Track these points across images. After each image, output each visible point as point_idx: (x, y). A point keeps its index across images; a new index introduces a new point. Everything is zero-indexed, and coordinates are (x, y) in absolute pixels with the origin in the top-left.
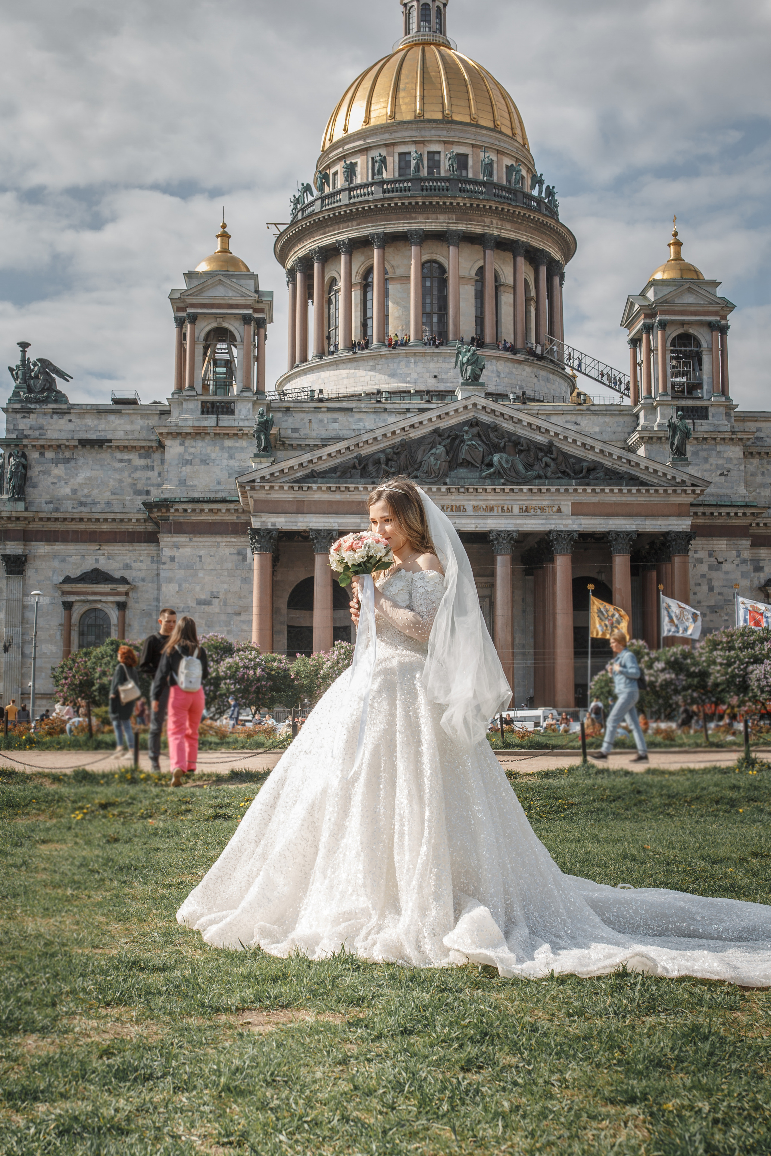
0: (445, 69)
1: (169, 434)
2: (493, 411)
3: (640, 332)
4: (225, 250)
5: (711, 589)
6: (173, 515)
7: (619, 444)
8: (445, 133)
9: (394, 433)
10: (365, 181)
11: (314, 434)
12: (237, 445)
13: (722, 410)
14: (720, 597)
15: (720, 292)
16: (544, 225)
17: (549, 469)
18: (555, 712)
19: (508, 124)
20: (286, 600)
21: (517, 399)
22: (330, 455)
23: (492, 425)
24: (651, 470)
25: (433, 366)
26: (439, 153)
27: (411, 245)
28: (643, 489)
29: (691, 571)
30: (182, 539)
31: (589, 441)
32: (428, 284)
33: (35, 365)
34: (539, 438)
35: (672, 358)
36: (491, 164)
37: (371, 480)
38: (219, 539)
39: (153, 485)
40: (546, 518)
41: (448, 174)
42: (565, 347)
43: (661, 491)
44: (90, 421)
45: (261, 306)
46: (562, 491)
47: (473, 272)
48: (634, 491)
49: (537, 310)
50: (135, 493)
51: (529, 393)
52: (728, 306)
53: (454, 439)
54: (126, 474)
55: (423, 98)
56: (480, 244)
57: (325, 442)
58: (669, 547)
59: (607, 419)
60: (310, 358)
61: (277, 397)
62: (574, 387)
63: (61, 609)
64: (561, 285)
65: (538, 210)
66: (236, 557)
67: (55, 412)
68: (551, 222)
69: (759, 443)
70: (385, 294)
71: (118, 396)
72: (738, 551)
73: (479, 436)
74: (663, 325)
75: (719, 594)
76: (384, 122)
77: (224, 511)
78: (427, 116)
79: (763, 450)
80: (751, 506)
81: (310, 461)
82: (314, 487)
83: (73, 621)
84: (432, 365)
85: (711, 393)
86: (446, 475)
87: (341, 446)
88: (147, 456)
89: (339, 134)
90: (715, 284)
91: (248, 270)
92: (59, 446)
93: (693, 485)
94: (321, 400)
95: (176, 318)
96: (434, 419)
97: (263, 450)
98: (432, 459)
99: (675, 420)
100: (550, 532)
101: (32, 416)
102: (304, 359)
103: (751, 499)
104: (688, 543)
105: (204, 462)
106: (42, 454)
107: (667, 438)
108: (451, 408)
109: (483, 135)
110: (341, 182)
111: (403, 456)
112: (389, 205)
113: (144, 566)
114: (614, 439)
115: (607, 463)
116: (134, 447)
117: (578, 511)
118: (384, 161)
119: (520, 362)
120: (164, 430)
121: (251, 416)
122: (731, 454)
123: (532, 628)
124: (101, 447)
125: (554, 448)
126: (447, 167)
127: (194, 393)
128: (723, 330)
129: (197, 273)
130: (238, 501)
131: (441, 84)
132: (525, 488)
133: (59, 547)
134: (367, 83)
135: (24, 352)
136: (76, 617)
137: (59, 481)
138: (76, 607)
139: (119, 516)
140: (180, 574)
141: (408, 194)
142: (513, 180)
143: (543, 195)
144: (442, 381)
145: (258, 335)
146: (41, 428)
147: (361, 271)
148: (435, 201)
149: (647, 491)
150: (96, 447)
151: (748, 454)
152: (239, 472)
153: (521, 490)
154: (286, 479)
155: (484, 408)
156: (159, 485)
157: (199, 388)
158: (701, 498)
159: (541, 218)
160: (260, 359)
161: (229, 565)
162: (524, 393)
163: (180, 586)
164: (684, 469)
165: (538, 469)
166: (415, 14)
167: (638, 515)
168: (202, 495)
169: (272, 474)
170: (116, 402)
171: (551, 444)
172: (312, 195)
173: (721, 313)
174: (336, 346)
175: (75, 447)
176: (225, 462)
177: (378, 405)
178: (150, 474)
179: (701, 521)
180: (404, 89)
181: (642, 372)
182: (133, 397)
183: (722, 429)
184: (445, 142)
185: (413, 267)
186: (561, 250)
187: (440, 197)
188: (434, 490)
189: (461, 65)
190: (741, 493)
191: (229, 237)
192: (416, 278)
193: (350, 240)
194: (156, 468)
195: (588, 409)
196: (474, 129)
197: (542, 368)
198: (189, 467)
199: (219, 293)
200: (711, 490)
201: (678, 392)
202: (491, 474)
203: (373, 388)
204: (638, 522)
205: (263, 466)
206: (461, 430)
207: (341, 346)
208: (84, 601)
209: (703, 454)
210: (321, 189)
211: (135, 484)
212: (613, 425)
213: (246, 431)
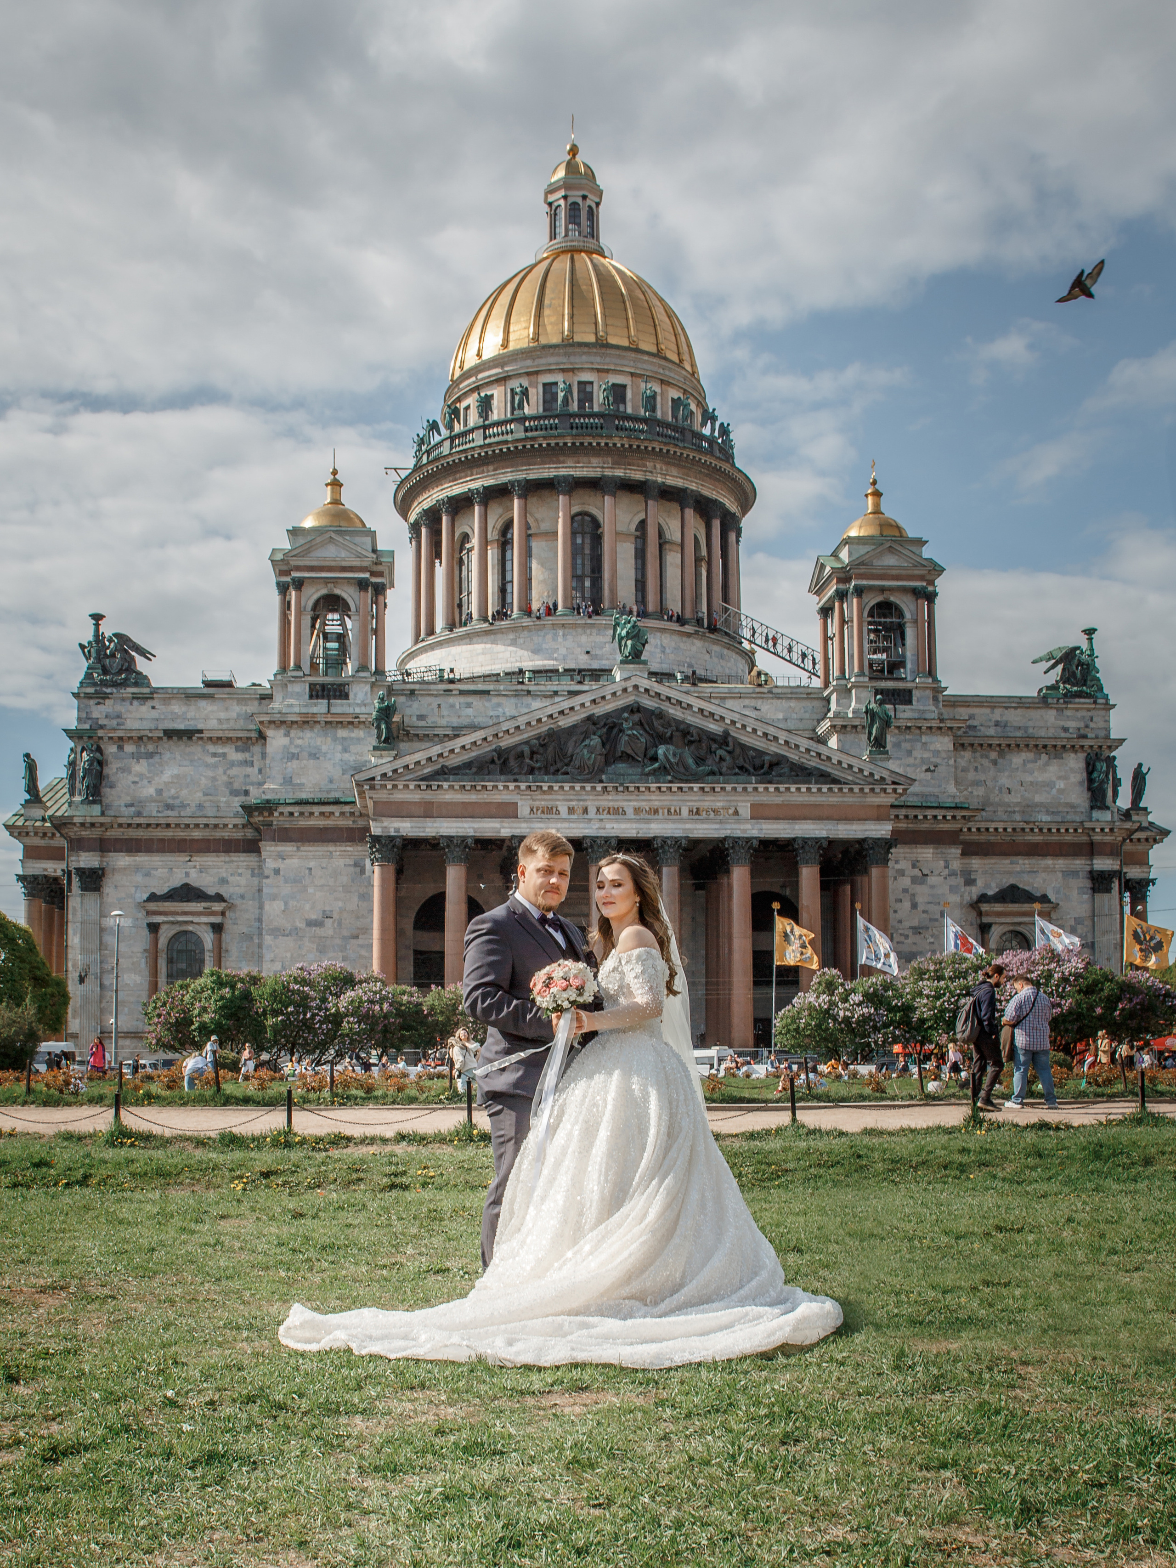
0: (599, 281)
1: (270, 722)
2: (658, 695)
3: (831, 599)
4: (336, 502)
5: (914, 906)
6: (277, 819)
7: (808, 734)
8: (598, 359)
9: (539, 721)
10: (503, 417)
11: (443, 722)
12: (353, 735)
13: (929, 693)
14: (925, 915)
15: (927, 552)
16: (717, 470)
17: (724, 764)
18: (731, 1051)
19: (675, 348)
20: (412, 920)
21: (686, 679)
22: (463, 747)
23: (657, 712)
24: (845, 765)
25: (586, 639)
26: (592, 383)
27: (558, 494)
28: (835, 788)
29: (891, 885)
30: (288, 848)
31: (771, 731)
32: (579, 541)
33: (110, 641)
34: (712, 726)
35: (870, 631)
36: (654, 397)
37: (512, 777)
38: (332, 848)
39: (252, 784)
40: (721, 822)
41: (602, 409)
42: (743, 617)
43: (856, 790)
44: (177, 708)
45: (380, 568)
46: (740, 789)
47: (633, 527)
48: (825, 790)
49: (709, 572)
50: (231, 793)
51: (700, 672)
53: (611, 728)
54: (220, 770)
55: (572, 317)
56: (641, 493)
57: (457, 732)
58: (865, 856)
59: (793, 704)
60: (438, 630)
61: (400, 678)
62: (752, 664)
63: (146, 932)
64: (738, 542)
65: (710, 452)
66: (352, 869)
67: (135, 697)
68: (725, 466)
69: (971, 733)
70: (527, 554)
71: (212, 677)
72: (946, 861)
73: (641, 724)
74: (859, 591)
75: (924, 912)
76: (526, 345)
77: (337, 814)
78: (578, 338)
79: (977, 741)
80: (962, 808)
81: (440, 755)
82: (445, 785)
83: (160, 946)
84: (584, 639)
85: (917, 673)
86: (602, 771)
87: (478, 736)
88: (245, 749)
89: (471, 360)
90: (921, 542)
91: (364, 525)
92: (140, 738)
93: (894, 783)
94: (451, 681)
95: (278, 584)
96: (587, 704)
97: (384, 742)
98: (585, 751)
99: (873, 705)
100: (725, 838)
101: (107, 701)
102: (431, 632)
103: (962, 799)
104: (888, 852)
105: (314, 756)
106: (120, 748)
107: (864, 727)
109: (645, 362)
110: (474, 418)
111: (550, 749)
112: (532, 446)
113: (242, 881)
114: (801, 727)
115: (793, 756)
116: (229, 739)
117: (759, 813)
118: (525, 393)
119: (689, 635)
120: (266, 718)
121: (369, 701)
122: (938, 747)
123: (703, 952)
124: (190, 738)
125: (730, 739)
126: (601, 400)
127: (301, 674)
128: (931, 597)
129: (303, 529)
130: (354, 803)
131: (594, 299)
132: (696, 786)
133: (142, 859)
134: (505, 299)
135: (97, 625)
136: (163, 941)
137: (142, 780)
138: (163, 928)
139: (213, 821)
140: (286, 890)
141: (554, 432)
142: (680, 417)
143: (716, 434)
144: (596, 657)
145: (376, 603)
146: (119, 717)
147: (499, 525)
148: (587, 441)
149: (840, 790)
150: (185, 738)
151: (960, 746)
152: (355, 769)
153: (691, 789)
154: (411, 776)
155: (647, 690)
156: (261, 784)
157: (307, 669)
158: (903, 798)
159: (714, 462)
160: (378, 632)
161: (344, 879)
162: (694, 673)
163: (286, 904)
164: (884, 764)
165: (711, 764)
166: (562, 214)
167: (829, 818)
168: (312, 796)
169: (395, 771)
170: (208, 684)
171: (726, 734)
172: (440, 434)
173: (928, 577)
174: (470, 616)
175: (160, 738)
176: (338, 756)
177: (520, 687)
178: (249, 770)
179: (903, 825)
180: (550, 306)
181: (834, 647)
182: (225, 677)
183: (928, 716)
184: (598, 370)
185: (560, 521)
186: (738, 500)
187: (593, 437)
188: (588, 788)
189: (617, 278)
190: (950, 792)
191: (341, 485)
192: (564, 534)
193: (485, 488)
194: (256, 764)
195: (770, 692)
196: (633, 355)
197: (716, 642)
198: (295, 762)
199: (330, 553)
200: (915, 789)
201: (876, 672)
202: (655, 770)
203: (513, 666)
204: (830, 827)
205: (384, 761)
206: (619, 717)
207: (475, 616)
208: (173, 923)
209: (906, 746)
210: (450, 427)
211: (231, 783)
212: (800, 710)
213: (363, 718)
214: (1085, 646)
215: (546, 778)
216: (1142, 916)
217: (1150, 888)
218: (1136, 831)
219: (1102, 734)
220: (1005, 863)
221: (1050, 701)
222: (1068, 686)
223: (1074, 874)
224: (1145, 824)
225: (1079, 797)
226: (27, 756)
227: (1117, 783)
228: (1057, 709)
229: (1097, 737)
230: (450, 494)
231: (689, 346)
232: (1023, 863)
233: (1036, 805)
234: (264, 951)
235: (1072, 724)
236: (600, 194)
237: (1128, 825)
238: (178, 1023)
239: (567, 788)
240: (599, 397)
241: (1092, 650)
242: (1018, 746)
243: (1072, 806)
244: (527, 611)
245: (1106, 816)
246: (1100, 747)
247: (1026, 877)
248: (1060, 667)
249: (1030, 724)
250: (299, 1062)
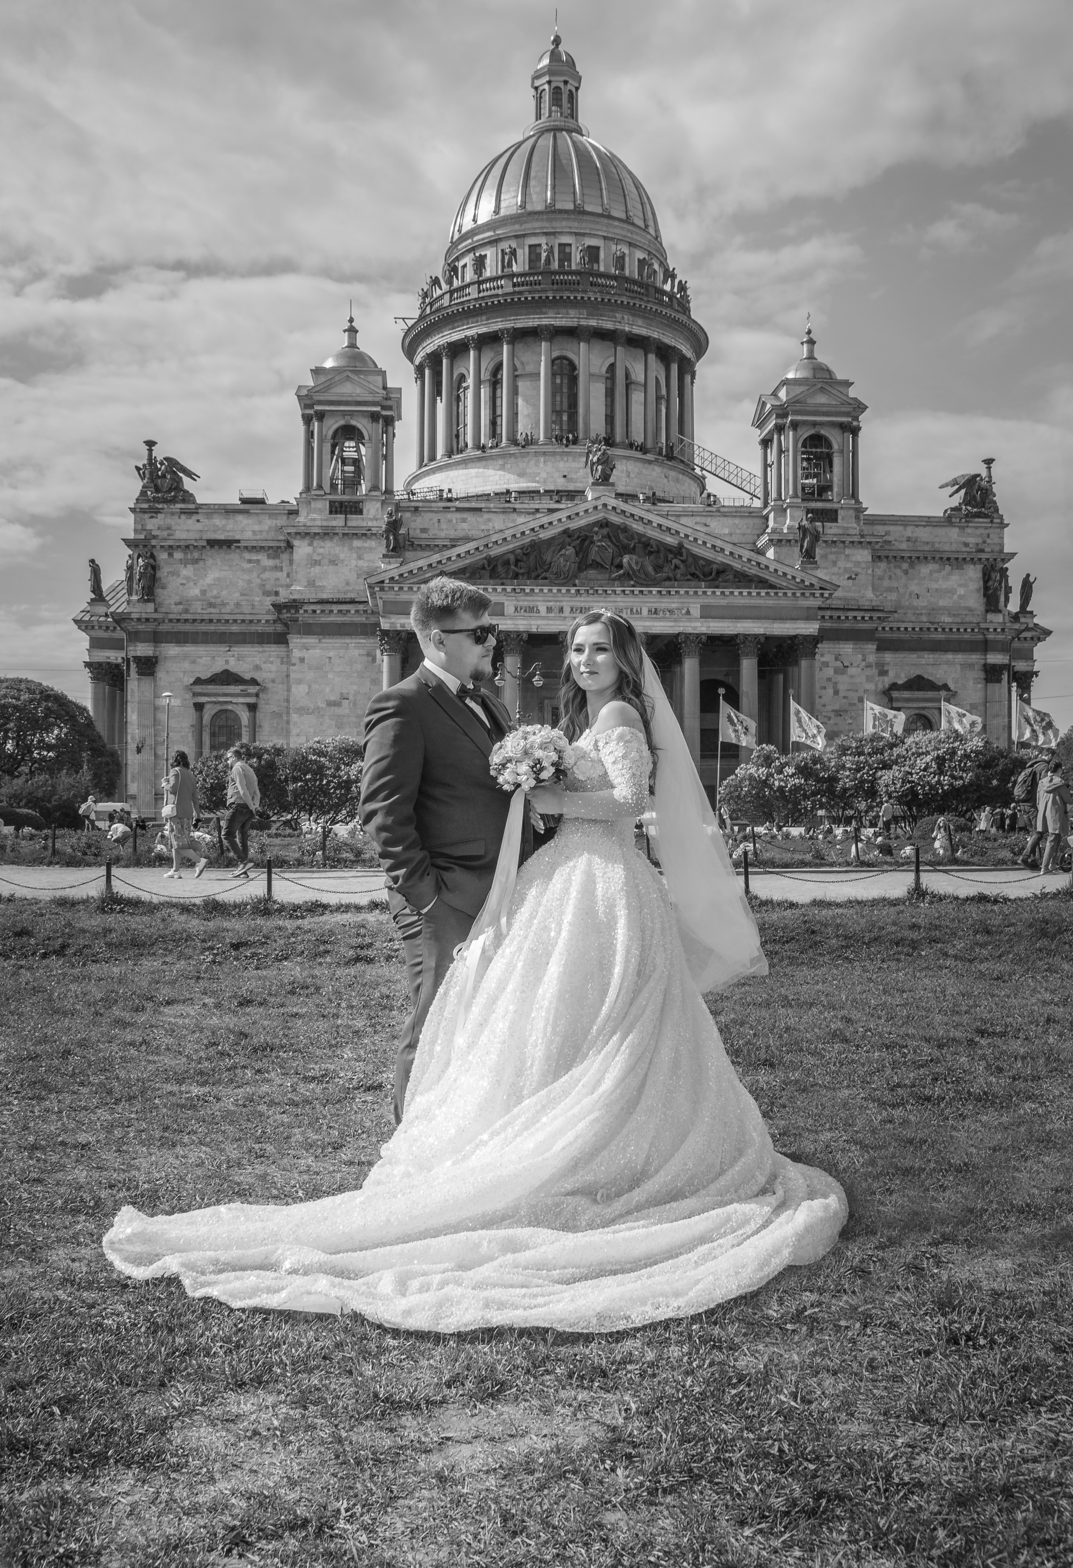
0: (577, 157)
1: (296, 534)
2: (623, 512)
3: (771, 432)
4: (352, 345)
5: (836, 692)
6: (302, 616)
7: (749, 547)
8: (576, 224)
9: (523, 533)
10: (494, 274)
11: (443, 534)
12: (366, 545)
13: (852, 513)
14: (846, 701)
15: (852, 393)
16: (675, 321)
17: (679, 572)
19: (641, 215)
21: (647, 499)
22: (459, 555)
23: (622, 526)
24: (780, 573)
25: (563, 465)
26: (570, 245)
27: (541, 340)
28: (772, 592)
29: (818, 675)
30: (311, 640)
31: (719, 543)
32: (558, 381)
33: (162, 464)
34: (669, 539)
35: (803, 459)
36: (623, 257)
37: (500, 581)
38: (348, 641)
39: (282, 586)
40: (675, 621)
41: (579, 268)
42: (696, 447)
43: (789, 594)
44: (218, 521)
45: (389, 403)
46: (691, 593)
47: (604, 369)
48: (763, 594)
49: (668, 408)
50: (264, 594)
51: (659, 494)
52: (860, 407)
53: (584, 540)
54: (255, 574)
55: (554, 187)
56: (611, 340)
57: (454, 543)
58: (796, 651)
59: (737, 521)
60: (439, 457)
61: (406, 497)
62: (703, 488)
63: (192, 710)
64: (692, 383)
65: (670, 306)
66: (365, 658)
67: (183, 512)
68: (683, 318)
69: (887, 547)
71: (247, 495)
72: (864, 655)
73: (609, 537)
74: (795, 425)
75: (844, 697)
76: (514, 212)
77: (352, 612)
78: (559, 206)
79: (891, 554)
80: (878, 610)
81: (440, 562)
83: (204, 722)
84: (561, 465)
85: (842, 495)
86: (576, 577)
87: (471, 546)
88: (276, 557)
89: (468, 225)
90: (848, 384)
91: (376, 366)
92: (187, 547)
93: (821, 588)
94: (450, 500)
95: (303, 416)
96: (564, 520)
97: (392, 550)
98: (562, 560)
99: (805, 523)
100: (679, 634)
101: (159, 515)
102: (433, 458)
103: (878, 603)
104: (815, 647)
105: (333, 562)
106: (171, 555)
107: (796, 541)
108: (581, 508)
109: (616, 227)
110: (469, 275)
111: (532, 558)
112: (519, 299)
113: (273, 668)
114: (744, 541)
115: (737, 565)
116: (262, 548)
117: (707, 613)
118: (513, 253)
119: (650, 462)
120: (292, 530)
121: (379, 516)
122: (859, 558)
124: (229, 547)
125: (683, 550)
126: (578, 260)
127: (322, 493)
128: (855, 431)
129: (324, 369)
130: (367, 602)
131: (573, 172)
132: (655, 590)
133: (189, 649)
134: (497, 172)
135: (150, 451)
136: (207, 718)
137: (188, 582)
138: (207, 707)
139: (249, 617)
140: (310, 675)
141: (538, 287)
142: (645, 274)
143: (676, 290)
144: (571, 480)
145: (386, 433)
146: (169, 528)
147: (490, 368)
148: (565, 295)
149: (776, 594)
150: (225, 547)
151: (877, 558)
152: (368, 573)
153: (651, 592)
154: (415, 580)
155: (614, 508)
156: (288, 586)
157: (327, 487)
158: (828, 602)
159: (673, 315)
160: (388, 458)
161: (359, 667)
162: (654, 494)
163: (310, 687)
165: (667, 571)
166: (546, 97)
167: (766, 618)
168: (331, 596)
169: (401, 575)
170: (244, 501)
171: (681, 546)
172: (441, 288)
173: (853, 414)
174: (466, 445)
175: (204, 547)
176: (354, 562)
177: (507, 505)
178: (279, 574)
179: (828, 625)
180: (535, 177)
181: (772, 474)
182: (259, 495)
183: (851, 532)
184: (576, 234)
185: (543, 364)
186: (693, 347)
187: (571, 292)
188: (564, 591)
189: (593, 153)
190: (868, 597)
191: (357, 331)
192: (546, 374)
193: (479, 335)
194: (285, 569)
195: (718, 511)
196: (606, 221)
197: (672, 468)
198: (317, 567)
199: (347, 390)
200: (839, 593)
201: (808, 494)
202: (620, 576)
203: (501, 488)
204: (766, 625)
205: (392, 567)
206: (591, 531)
207: (470, 445)
208: (215, 703)
209: (832, 557)
210: (450, 282)
211: (264, 585)
212: (743, 527)
213: (374, 531)
214: (984, 474)
215: (528, 582)
216: (1028, 701)
217: (1034, 679)
218: (1023, 631)
219: (997, 548)
220: (912, 657)
221: (954, 520)
222: (969, 508)
223: (971, 666)
224: (1031, 625)
225: (976, 602)
226: (92, 561)
227: (1008, 590)
228: (960, 527)
229: (992, 552)
230: (449, 340)
231: (654, 214)
232: (928, 657)
233: (940, 608)
234: (291, 726)
235: (972, 540)
236: (579, 79)
237: (1017, 626)
238: (213, 788)
239: (546, 591)
240: (576, 257)
241: (990, 477)
242: (926, 558)
243: (970, 610)
244: (514, 441)
245: (998, 618)
246: (995, 560)
247: (930, 669)
248: (963, 491)
249: (937, 540)
250: (315, 821)
